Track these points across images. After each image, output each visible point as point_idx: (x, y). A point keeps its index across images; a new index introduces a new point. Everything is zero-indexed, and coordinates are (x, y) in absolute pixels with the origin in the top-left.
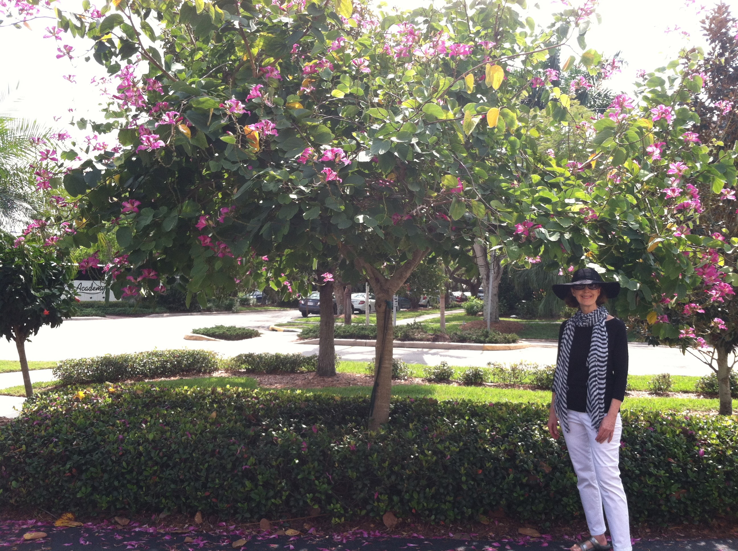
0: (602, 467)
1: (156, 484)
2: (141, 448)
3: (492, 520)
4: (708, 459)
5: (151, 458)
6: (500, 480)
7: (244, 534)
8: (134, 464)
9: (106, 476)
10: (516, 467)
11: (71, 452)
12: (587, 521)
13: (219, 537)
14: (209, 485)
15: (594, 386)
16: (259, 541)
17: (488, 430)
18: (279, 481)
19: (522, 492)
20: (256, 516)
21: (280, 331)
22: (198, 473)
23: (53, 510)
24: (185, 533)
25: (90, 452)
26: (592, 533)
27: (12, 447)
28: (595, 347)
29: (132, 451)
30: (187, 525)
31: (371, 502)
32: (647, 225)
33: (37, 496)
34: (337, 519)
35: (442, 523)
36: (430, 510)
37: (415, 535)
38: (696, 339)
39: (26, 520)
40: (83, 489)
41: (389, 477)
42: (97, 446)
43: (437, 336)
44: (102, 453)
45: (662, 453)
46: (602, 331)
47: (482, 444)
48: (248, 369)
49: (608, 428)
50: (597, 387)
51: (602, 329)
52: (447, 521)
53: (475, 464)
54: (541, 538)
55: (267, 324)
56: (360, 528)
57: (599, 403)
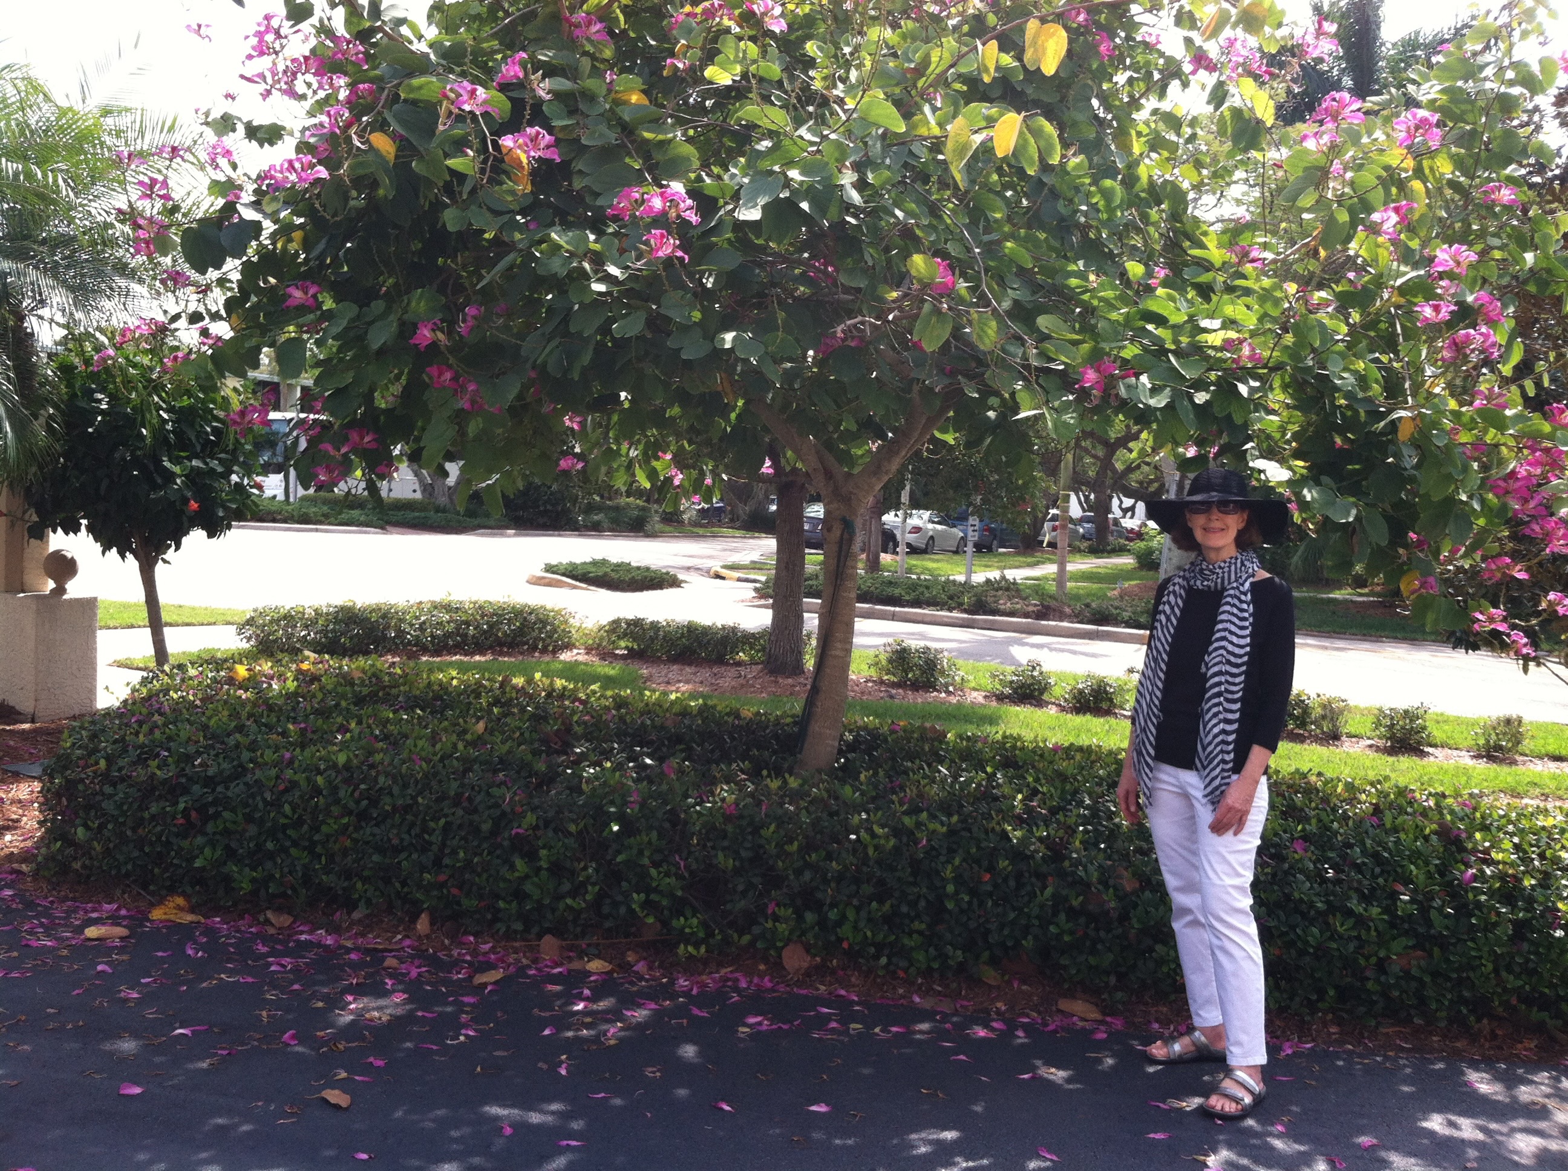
0: (1214, 885)
1: (345, 852)
2: (320, 780)
3: (1006, 977)
4: (1478, 891)
5: (337, 802)
6: (1026, 899)
7: (503, 961)
8: (305, 810)
9: (252, 830)
10: (1062, 874)
11: (190, 779)
12: (1189, 995)
13: (456, 964)
14: (447, 861)
15: (1215, 715)
16: (528, 977)
17: (1020, 796)
18: (582, 864)
19: (1070, 925)
20: (535, 930)
21: (731, 579)
22: (426, 836)
23: (152, 888)
24: (391, 951)
25: (227, 781)
26: (1197, 1022)
27: (81, 763)
28: (1223, 634)
29: (303, 784)
30: (399, 937)
31: (762, 920)
32: (1377, 381)
33: (121, 858)
34: (690, 949)
35: (901, 974)
36: (880, 947)
37: (843, 992)
38: (1508, 635)
39: (99, 903)
40: (207, 851)
41: (799, 872)
42: (240, 771)
43: (1048, 608)
44: (246, 784)
45: (1383, 871)
46: (1241, 601)
47: (998, 823)
48: (630, 650)
49: (1237, 805)
50: (1221, 716)
51: (1243, 597)
52: (912, 970)
53: (978, 862)
54: (1101, 1022)
55: (706, 564)
56: (736, 971)
57: (1222, 751)
